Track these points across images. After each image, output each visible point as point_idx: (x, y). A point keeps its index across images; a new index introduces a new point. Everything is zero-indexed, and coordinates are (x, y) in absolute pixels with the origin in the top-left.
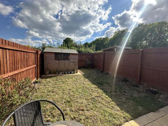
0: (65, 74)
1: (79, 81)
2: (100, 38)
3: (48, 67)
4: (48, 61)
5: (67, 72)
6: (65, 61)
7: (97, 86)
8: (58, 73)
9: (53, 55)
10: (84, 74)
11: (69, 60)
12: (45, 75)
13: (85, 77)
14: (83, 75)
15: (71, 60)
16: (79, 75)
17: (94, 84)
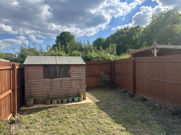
0: (62, 102)
1: (88, 117)
2: (125, 29)
3: (32, 91)
4: (31, 81)
5: (66, 100)
6: (62, 79)
7: (125, 127)
8: (49, 101)
9: (41, 70)
10: (97, 101)
11: (70, 76)
12: (27, 107)
13: (100, 109)
14: (97, 103)
15: (72, 77)
16: (88, 104)
17: (118, 122)
